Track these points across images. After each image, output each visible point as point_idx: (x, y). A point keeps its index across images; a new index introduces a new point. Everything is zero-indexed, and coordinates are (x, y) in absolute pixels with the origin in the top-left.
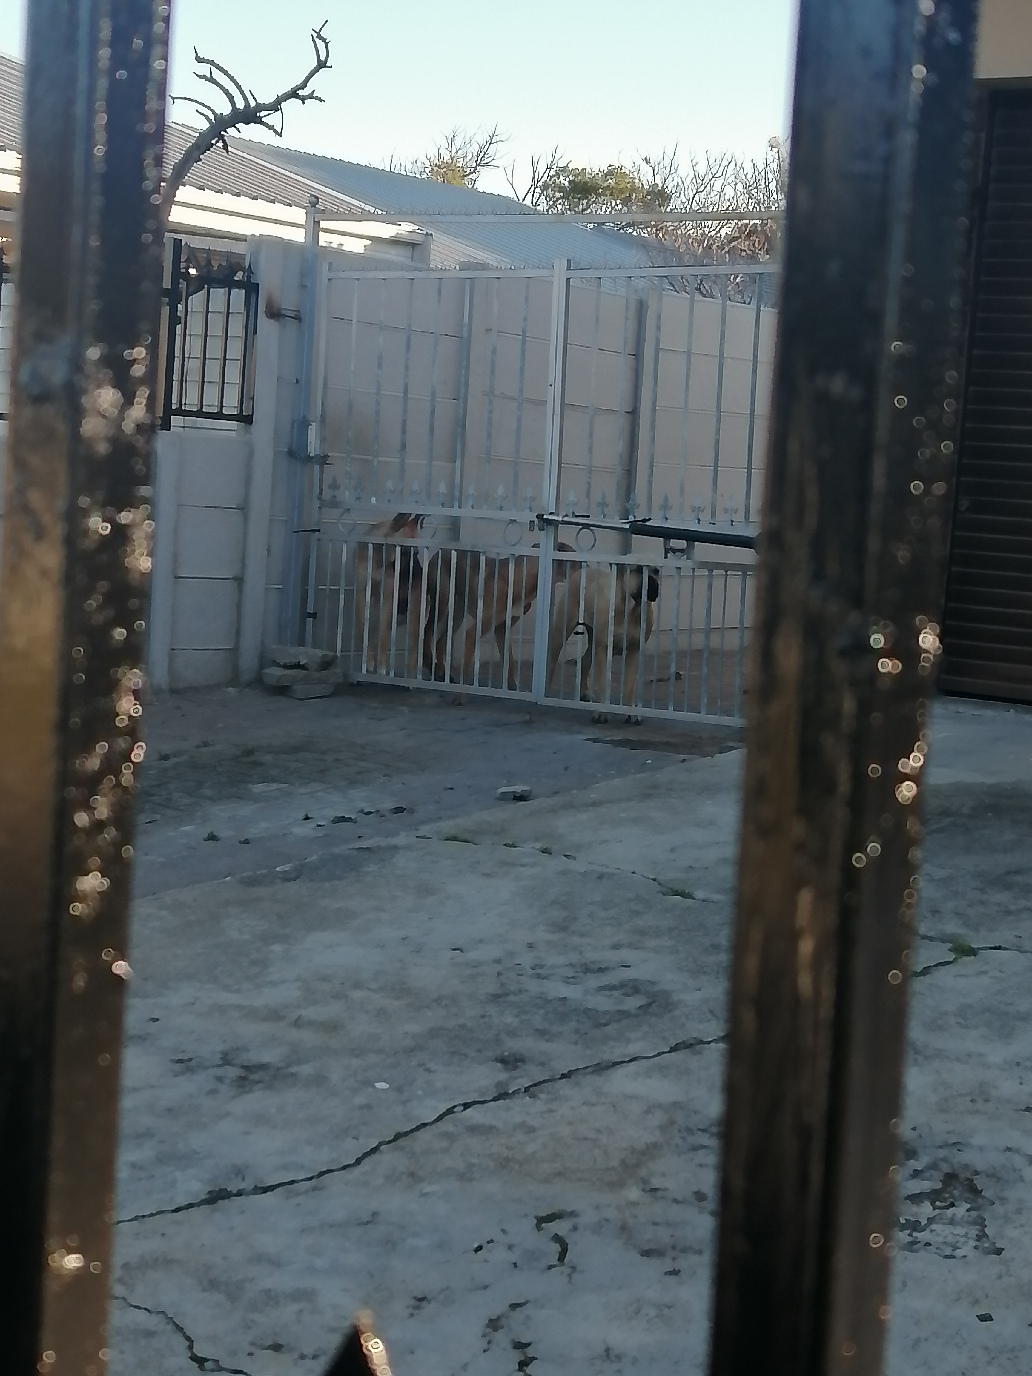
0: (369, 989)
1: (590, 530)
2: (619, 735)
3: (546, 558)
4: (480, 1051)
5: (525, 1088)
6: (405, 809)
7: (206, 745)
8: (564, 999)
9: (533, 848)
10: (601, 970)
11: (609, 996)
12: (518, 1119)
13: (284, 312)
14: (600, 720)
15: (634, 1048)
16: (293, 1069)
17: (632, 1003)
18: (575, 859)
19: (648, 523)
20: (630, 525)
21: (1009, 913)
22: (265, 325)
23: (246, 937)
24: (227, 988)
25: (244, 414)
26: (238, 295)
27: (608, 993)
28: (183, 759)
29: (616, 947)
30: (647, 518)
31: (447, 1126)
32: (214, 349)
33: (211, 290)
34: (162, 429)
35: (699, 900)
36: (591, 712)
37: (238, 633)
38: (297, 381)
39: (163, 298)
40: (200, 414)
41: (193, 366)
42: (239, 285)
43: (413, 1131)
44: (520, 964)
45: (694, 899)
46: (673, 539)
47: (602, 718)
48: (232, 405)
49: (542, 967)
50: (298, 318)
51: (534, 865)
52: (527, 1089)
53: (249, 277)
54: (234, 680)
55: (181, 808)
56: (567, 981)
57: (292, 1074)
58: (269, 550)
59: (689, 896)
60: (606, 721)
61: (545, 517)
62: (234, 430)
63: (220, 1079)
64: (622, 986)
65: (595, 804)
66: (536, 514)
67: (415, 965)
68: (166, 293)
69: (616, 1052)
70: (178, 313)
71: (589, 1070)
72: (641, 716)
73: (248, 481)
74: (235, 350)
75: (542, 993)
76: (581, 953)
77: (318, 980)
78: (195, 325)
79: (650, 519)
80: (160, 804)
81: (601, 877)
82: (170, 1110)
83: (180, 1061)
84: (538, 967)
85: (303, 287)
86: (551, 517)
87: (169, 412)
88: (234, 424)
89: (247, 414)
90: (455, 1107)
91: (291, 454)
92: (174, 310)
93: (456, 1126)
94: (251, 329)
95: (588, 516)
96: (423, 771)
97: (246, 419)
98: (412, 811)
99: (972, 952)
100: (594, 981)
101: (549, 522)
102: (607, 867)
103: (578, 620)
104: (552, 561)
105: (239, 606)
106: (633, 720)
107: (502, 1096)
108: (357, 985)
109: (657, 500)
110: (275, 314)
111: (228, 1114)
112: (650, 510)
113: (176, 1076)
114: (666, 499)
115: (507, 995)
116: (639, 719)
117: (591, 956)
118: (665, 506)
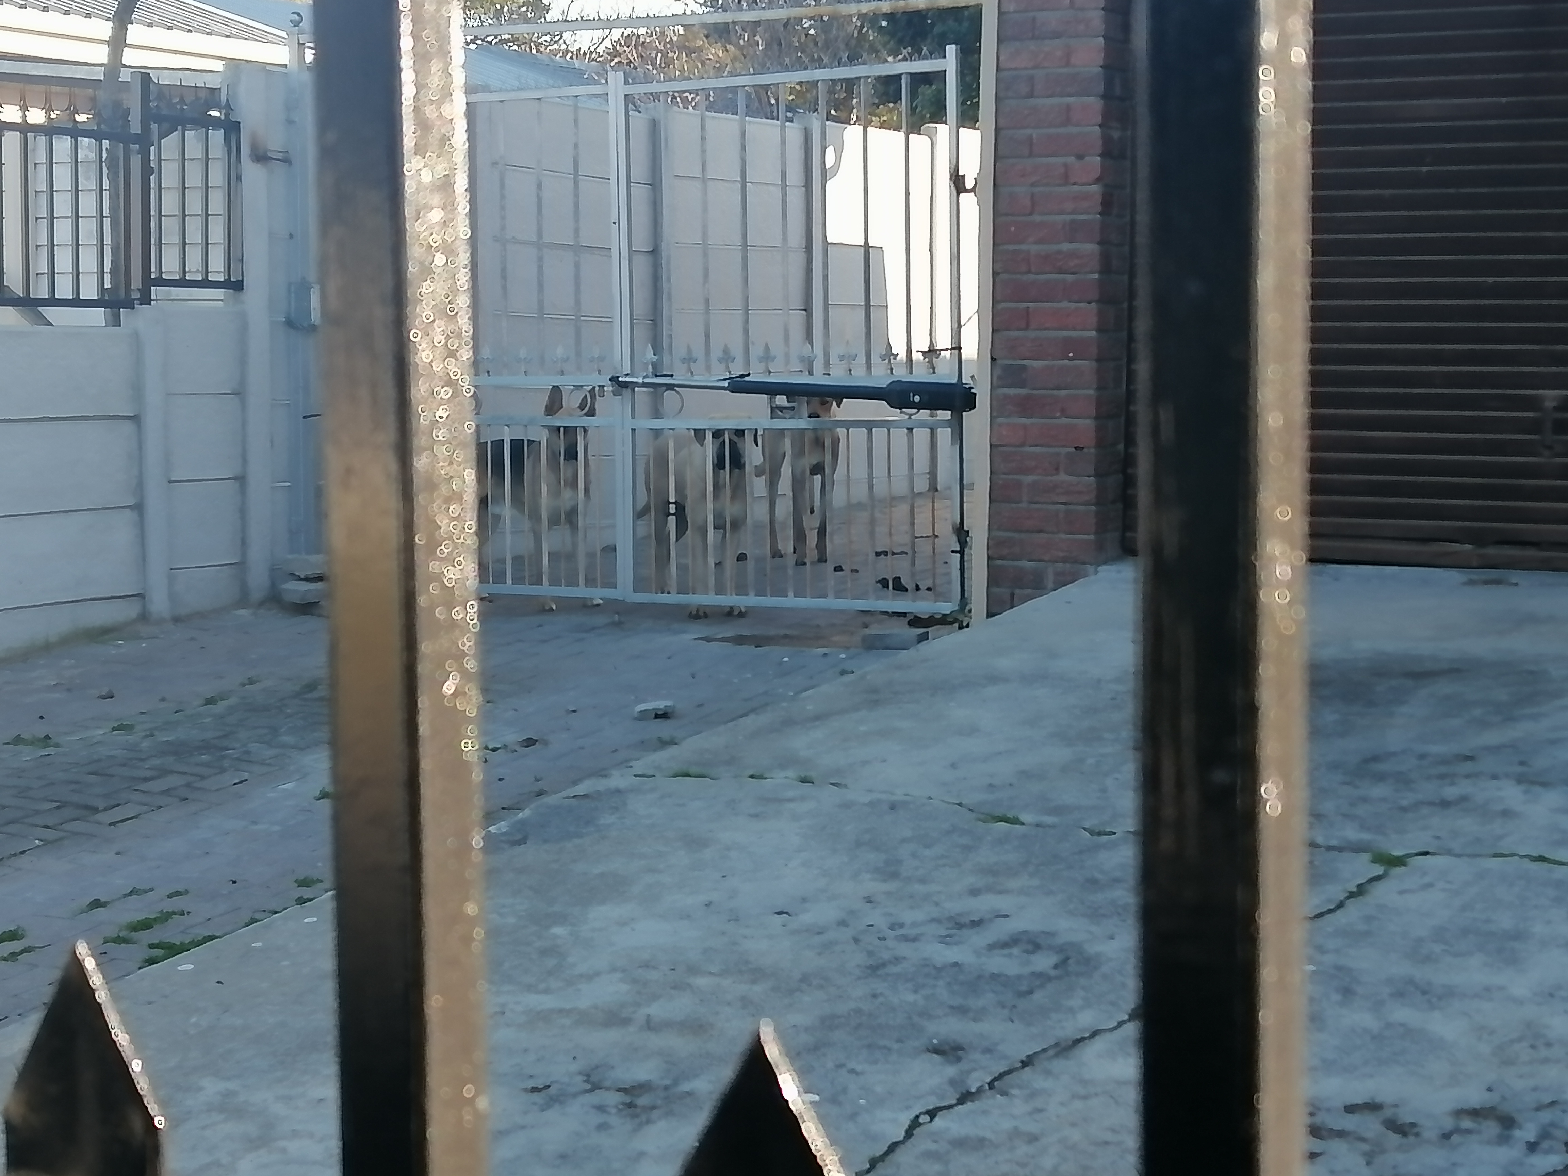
0: (711, 973)
1: (675, 390)
2: (729, 631)
3: (623, 428)
4: (899, 1041)
5: (989, 1084)
6: (536, 741)
7: (251, 682)
8: (956, 964)
9: (786, 777)
10: (977, 924)
11: (1010, 956)
12: (1007, 1125)
13: (269, 154)
14: (699, 615)
15: (1086, 1019)
16: (686, 1087)
17: (1044, 962)
18: (846, 786)
19: (747, 379)
20: (729, 383)
21: (1404, 809)
22: (251, 171)
23: (511, 920)
24: (530, 988)
25: (232, 280)
26: (217, 136)
27: (1006, 951)
28: (233, 701)
29: (974, 892)
30: (746, 373)
31: (921, 1143)
32: (194, 205)
33: (187, 133)
34: (141, 304)
35: (1030, 825)
36: (686, 606)
37: (244, 543)
38: (291, 236)
39: (131, 145)
40: (183, 283)
41: (170, 227)
42: (216, 123)
43: (887, 1154)
44: (872, 925)
45: (1023, 824)
46: (779, 395)
47: (701, 613)
48: (217, 271)
49: (902, 926)
50: (287, 161)
51: (803, 798)
52: (991, 1085)
53: (227, 115)
54: (243, 600)
55: (267, 762)
56: (944, 940)
57: (689, 1094)
58: (272, 442)
59: (1015, 821)
60: (706, 616)
61: (620, 379)
62: (222, 300)
63: (601, 1108)
64: (1013, 941)
65: (819, 718)
66: (610, 377)
67: (745, 937)
68: (136, 139)
69: (1069, 1028)
70: (152, 162)
71: (1051, 1052)
72: (745, 607)
73: (243, 360)
74: (217, 203)
75: (925, 959)
76: (937, 904)
77: (640, 967)
78: (170, 176)
79: (749, 375)
80: (238, 759)
81: (893, 807)
82: (563, 1157)
83: (535, 1090)
84: (897, 927)
85: (290, 122)
86: (628, 379)
87: (148, 282)
88: (219, 293)
89: (235, 280)
90: (917, 1117)
91: (290, 324)
92: (146, 160)
93: (936, 1142)
94: (234, 179)
95: (672, 376)
96: (530, 692)
97: (237, 286)
98: (545, 743)
99: (1399, 862)
100: (980, 939)
101: (625, 385)
102: (892, 794)
103: (668, 497)
104: (630, 431)
105: (243, 512)
106: (736, 613)
107: (965, 1097)
108: (693, 970)
109: (756, 351)
110: (261, 157)
111: (641, 1155)
112: (747, 363)
113: (543, 1110)
114: (767, 348)
115: (884, 965)
116: (743, 610)
117: (954, 907)
118: (767, 357)
